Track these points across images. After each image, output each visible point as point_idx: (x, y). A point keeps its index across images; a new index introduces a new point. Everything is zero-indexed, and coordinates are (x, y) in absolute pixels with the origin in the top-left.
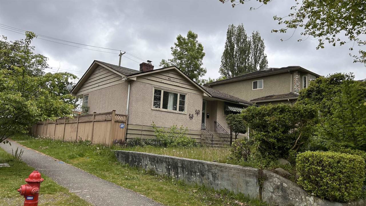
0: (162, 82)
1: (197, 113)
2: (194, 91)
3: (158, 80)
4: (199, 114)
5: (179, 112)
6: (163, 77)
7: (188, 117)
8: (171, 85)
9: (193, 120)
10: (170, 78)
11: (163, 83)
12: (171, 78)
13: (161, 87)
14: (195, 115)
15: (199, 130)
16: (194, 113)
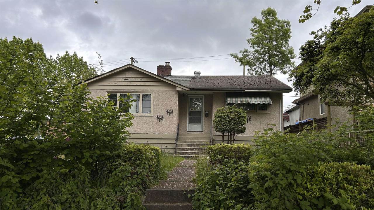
0: (116, 85)
1: (170, 113)
2: (162, 87)
3: (111, 83)
4: (172, 114)
5: (142, 115)
6: (118, 79)
7: (155, 119)
8: (128, 85)
9: (164, 122)
10: (127, 79)
11: (118, 85)
12: (129, 79)
13: (115, 90)
14: (166, 116)
15: (172, 133)
16: (164, 113)
